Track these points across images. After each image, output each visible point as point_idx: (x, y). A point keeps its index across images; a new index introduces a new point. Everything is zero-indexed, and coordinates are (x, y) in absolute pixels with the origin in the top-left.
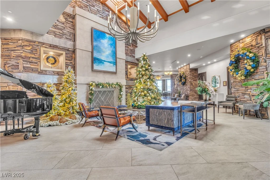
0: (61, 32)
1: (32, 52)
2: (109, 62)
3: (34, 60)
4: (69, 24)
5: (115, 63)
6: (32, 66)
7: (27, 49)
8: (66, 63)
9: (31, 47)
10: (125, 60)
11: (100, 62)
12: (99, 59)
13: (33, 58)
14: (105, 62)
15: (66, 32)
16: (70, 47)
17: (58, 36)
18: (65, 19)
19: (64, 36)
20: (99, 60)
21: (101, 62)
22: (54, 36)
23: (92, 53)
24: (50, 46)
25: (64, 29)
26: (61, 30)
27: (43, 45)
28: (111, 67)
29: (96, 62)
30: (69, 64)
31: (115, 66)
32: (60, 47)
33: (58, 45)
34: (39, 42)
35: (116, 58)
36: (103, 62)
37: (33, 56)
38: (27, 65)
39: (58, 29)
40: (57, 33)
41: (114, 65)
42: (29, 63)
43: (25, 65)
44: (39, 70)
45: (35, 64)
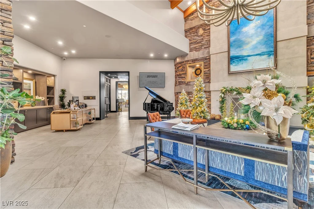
0: (200, 44)
1: (182, 70)
2: (257, 55)
3: (183, 76)
4: (206, 33)
5: (271, 52)
6: (183, 80)
7: (180, 69)
8: (204, 71)
9: (182, 67)
10: (306, 37)
11: (240, 60)
12: (238, 56)
13: (183, 74)
14: (249, 58)
15: (204, 42)
16: (207, 56)
17: (198, 49)
18: (204, 30)
19: (202, 48)
20: (239, 58)
21: (243, 60)
22: (195, 52)
23: (229, 51)
24: (193, 61)
25: (203, 41)
26: (200, 43)
27: (188, 62)
28: (263, 60)
29: (234, 61)
30: (206, 72)
31: (272, 57)
32: (199, 59)
33: (197, 58)
34: (186, 61)
35: (276, 42)
36: (246, 58)
37: (183, 73)
38: (180, 80)
39: (198, 43)
40: (197, 48)
41: (269, 56)
42: (181, 79)
43: (179, 80)
44: (186, 82)
45: (184, 78)
